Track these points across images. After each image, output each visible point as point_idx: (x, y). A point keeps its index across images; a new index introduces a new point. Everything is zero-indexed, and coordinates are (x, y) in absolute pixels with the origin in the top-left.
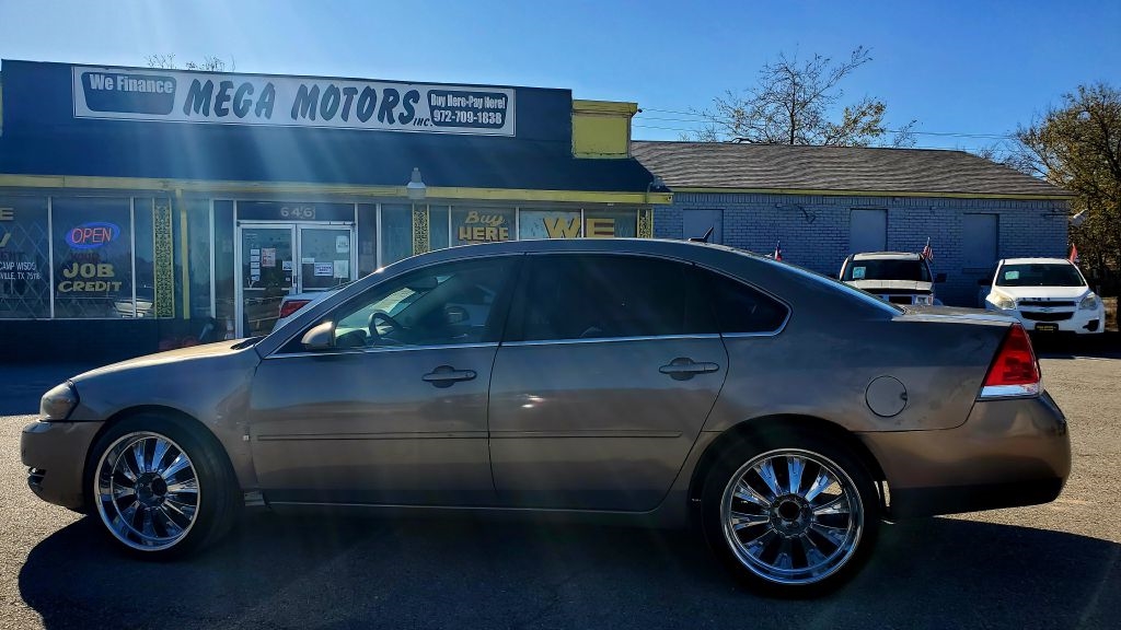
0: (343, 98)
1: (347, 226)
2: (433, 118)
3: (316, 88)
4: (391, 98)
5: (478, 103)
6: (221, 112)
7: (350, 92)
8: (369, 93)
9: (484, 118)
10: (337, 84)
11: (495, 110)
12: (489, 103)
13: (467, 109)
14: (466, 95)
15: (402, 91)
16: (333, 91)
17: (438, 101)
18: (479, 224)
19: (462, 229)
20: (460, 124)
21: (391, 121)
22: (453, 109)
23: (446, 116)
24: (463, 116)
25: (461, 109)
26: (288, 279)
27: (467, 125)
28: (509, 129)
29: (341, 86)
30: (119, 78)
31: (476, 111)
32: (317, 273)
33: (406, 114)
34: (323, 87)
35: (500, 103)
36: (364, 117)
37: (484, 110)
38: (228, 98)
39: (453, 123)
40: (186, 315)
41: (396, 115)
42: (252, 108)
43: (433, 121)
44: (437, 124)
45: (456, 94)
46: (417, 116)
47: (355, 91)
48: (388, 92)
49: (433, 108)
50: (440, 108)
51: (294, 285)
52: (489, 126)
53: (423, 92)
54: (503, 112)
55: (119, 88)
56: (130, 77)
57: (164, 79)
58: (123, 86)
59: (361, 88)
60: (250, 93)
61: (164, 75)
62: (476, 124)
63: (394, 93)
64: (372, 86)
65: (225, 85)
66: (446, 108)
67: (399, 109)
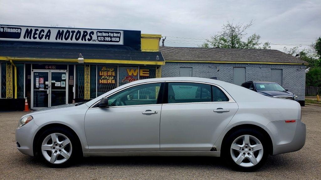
0: (71, 34)
1: (65, 71)
2: (98, 39)
3: (63, 31)
4: (85, 34)
5: (112, 35)
6: (35, 38)
7: (73, 32)
8: (79, 32)
9: (114, 39)
10: (69, 30)
11: (117, 37)
12: (115, 35)
13: (108, 37)
14: (108, 33)
15: (89, 32)
16: (68, 32)
17: (99, 34)
18: (106, 71)
19: (100, 72)
20: (106, 41)
21: (85, 40)
22: (104, 37)
23: (102, 39)
24: (107, 39)
25: (106, 37)
26: (47, 87)
27: (108, 41)
28: (121, 43)
29: (70, 30)
30: (5, 28)
31: (111, 37)
32: (56, 85)
33: (90, 38)
34: (65, 31)
35: (119, 35)
36: (77, 39)
37: (114, 37)
38: (37, 34)
39: (104, 41)
40: (16, 98)
41: (87, 39)
42: (44, 37)
43: (98, 40)
44: (99, 41)
45: (105, 32)
46: (93, 39)
47: (74, 32)
48: (84, 32)
49: (98, 37)
50: (100, 36)
51: (49, 89)
52: (115, 42)
53: (95, 32)
54: (119, 38)
55: (5, 31)
56: (8, 28)
57: (18, 28)
58: (6, 31)
59: (76, 31)
60: (44, 32)
61: (19, 27)
62: (111, 41)
63: (86, 32)
64: (80, 30)
65: (36, 30)
66: (102, 36)
67: (88, 37)
